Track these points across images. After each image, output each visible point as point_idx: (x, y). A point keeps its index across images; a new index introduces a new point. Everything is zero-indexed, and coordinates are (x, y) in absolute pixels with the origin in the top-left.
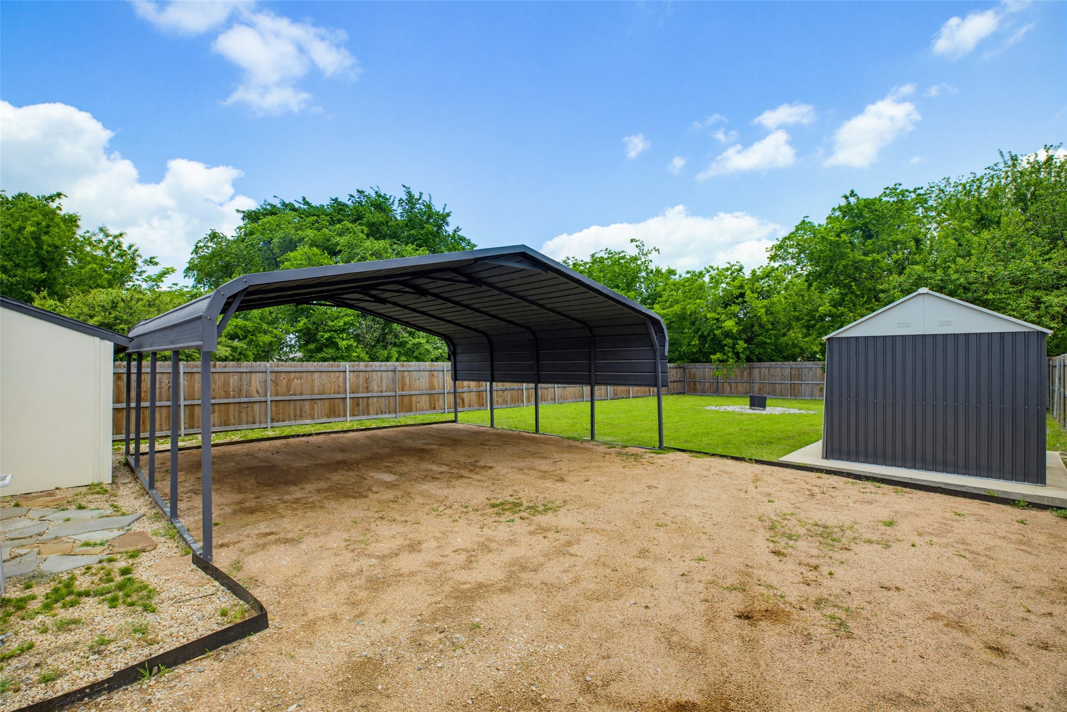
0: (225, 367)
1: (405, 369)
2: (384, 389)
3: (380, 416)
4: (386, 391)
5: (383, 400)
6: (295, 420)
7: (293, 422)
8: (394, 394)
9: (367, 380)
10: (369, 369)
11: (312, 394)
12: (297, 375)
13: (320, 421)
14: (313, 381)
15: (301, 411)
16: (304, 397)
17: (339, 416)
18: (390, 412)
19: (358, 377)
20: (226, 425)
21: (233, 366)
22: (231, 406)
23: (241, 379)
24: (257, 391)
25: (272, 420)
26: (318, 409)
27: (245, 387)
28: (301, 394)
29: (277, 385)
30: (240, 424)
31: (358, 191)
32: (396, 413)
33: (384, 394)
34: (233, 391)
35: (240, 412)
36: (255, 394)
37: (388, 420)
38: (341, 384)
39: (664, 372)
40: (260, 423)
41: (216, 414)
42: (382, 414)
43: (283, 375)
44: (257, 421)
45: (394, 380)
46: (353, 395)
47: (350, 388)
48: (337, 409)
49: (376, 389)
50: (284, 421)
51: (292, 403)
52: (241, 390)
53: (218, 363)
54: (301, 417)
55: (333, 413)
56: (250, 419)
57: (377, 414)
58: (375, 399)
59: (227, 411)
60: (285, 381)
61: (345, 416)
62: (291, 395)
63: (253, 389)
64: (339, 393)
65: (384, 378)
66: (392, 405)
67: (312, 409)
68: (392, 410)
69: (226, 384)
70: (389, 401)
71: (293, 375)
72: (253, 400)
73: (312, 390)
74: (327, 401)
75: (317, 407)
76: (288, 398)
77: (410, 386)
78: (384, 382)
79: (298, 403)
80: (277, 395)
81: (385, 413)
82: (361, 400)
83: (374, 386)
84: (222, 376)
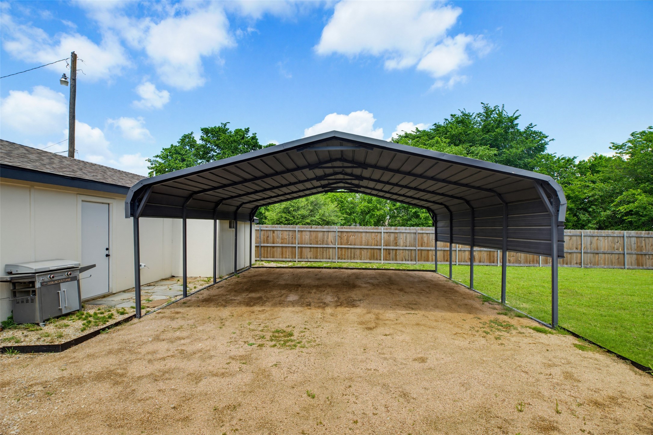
0: (316, 228)
1: (424, 232)
2: (408, 245)
3: (404, 262)
4: (409, 246)
5: (407, 252)
6: (351, 259)
7: (349, 261)
8: (415, 248)
9: (395, 238)
10: (397, 231)
11: (361, 245)
12: (352, 234)
13: (365, 261)
14: (362, 237)
15: (354, 255)
16: (356, 247)
17: (377, 259)
18: (411, 260)
19: (389, 236)
20: (316, 258)
21: (320, 228)
22: (319, 249)
23: (324, 235)
24: (331, 242)
25: (339, 258)
26: (364, 254)
27: (326, 239)
28: (355, 245)
29: (341, 238)
30: (323, 258)
31: (452, 115)
32: (416, 261)
33: (408, 248)
34: (320, 241)
35: (323, 252)
36: (330, 243)
37: (410, 265)
38: (379, 240)
39: (561, 241)
40: (333, 259)
41: (312, 253)
42: (406, 260)
43: (345, 234)
44: (331, 258)
45: (415, 239)
46: (385, 247)
47: (384, 242)
48: (375, 255)
49: (402, 244)
50: (345, 259)
51: (349, 250)
52: (323, 241)
53: (313, 226)
54: (354, 258)
55: (373, 257)
56: (328, 257)
57: (402, 261)
58: (401, 251)
59: (317, 251)
60: (346, 237)
61: (380, 260)
62: (349, 245)
63: (329, 240)
64: (377, 246)
65: (408, 238)
66: (413, 255)
67: (361, 253)
68: (413, 258)
69: (316, 237)
70: (411, 253)
71: (350, 234)
72: (329, 246)
73: (361, 242)
74: (369, 250)
75: (364, 252)
76: (347, 246)
77: (428, 243)
78: (408, 240)
79: (353, 250)
80: (341, 244)
81: (408, 260)
82: (391, 251)
83: (401, 242)
84: (315, 233)
